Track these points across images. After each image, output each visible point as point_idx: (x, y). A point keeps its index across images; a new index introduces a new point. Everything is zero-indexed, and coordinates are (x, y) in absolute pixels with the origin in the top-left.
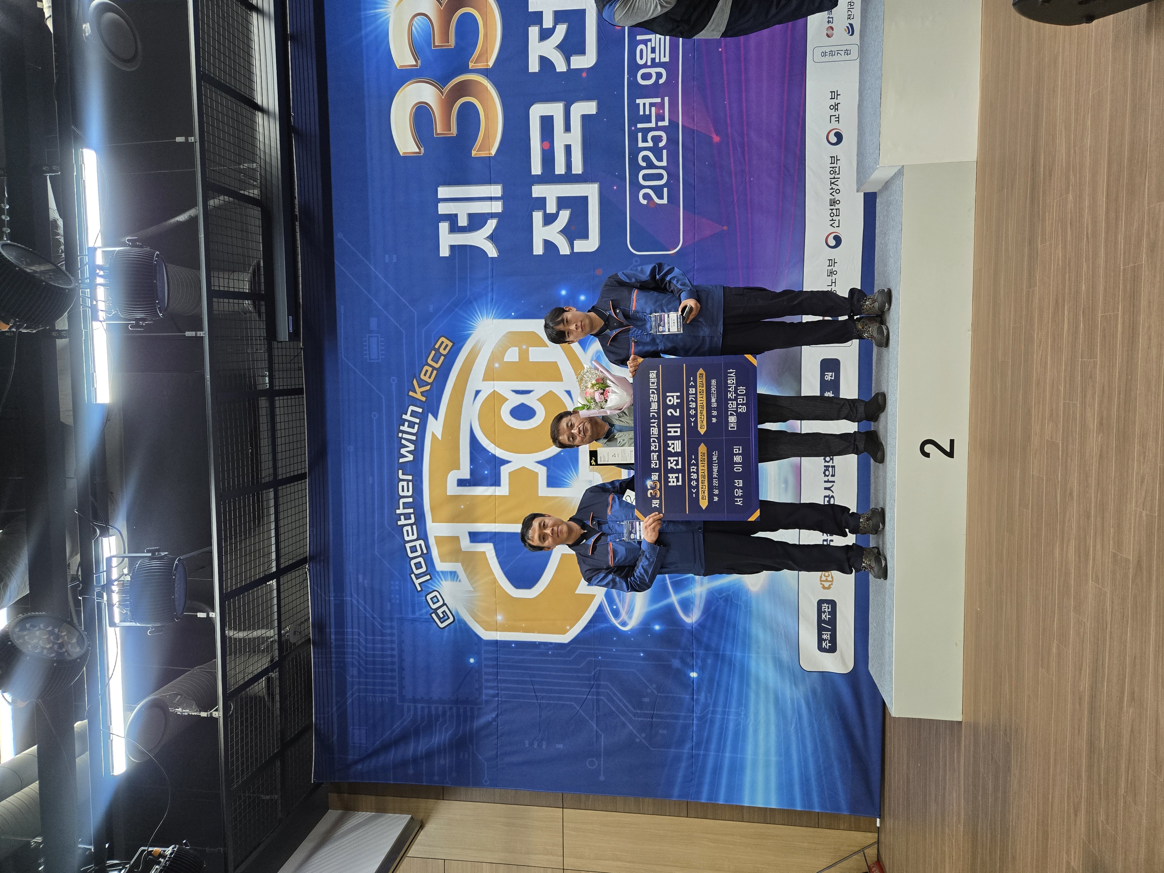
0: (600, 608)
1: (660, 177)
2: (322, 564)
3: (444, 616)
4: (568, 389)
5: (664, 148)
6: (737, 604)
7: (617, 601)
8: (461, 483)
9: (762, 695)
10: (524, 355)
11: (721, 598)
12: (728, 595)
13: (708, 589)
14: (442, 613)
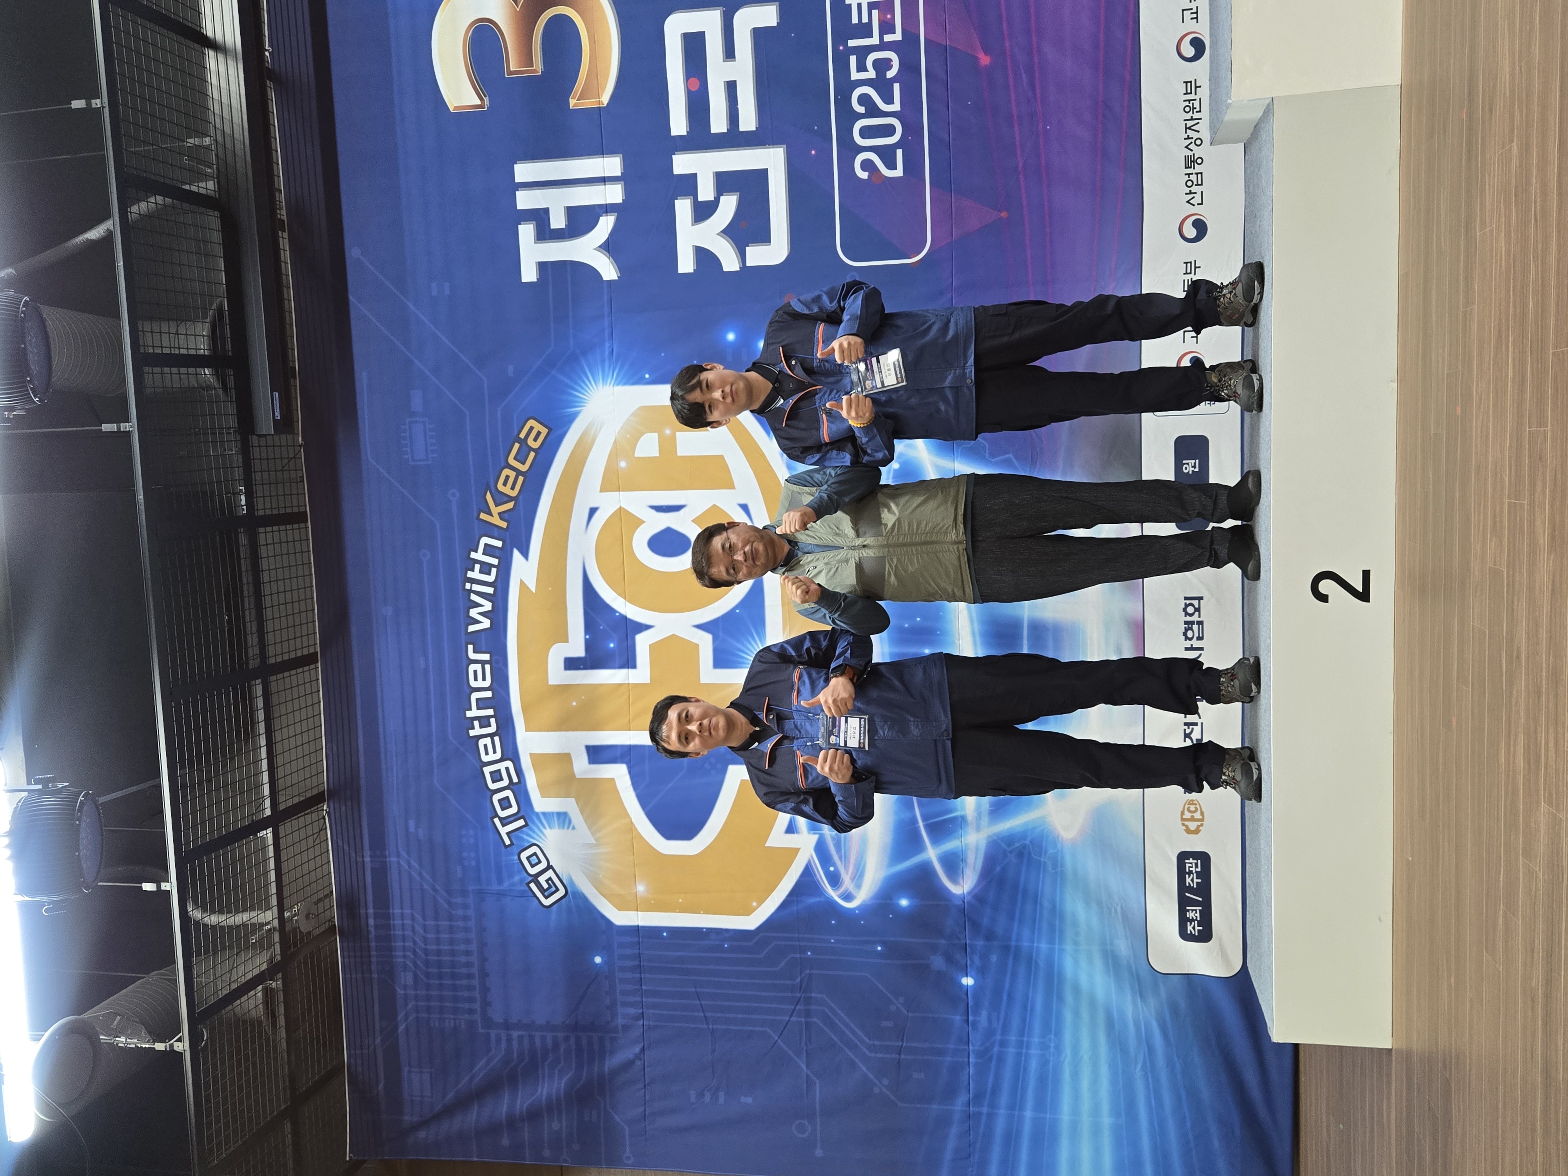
0: (808, 871)
1: (889, 130)
2: (349, 803)
3: (550, 887)
4: (742, 502)
5: (894, 80)
6: (1040, 861)
7: (836, 858)
8: (571, 664)
9: (1085, 1015)
10: (668, 445)
11: (1011, 852)
12: (1024, 847)
13: (989, 837)
14: (547, 881)
